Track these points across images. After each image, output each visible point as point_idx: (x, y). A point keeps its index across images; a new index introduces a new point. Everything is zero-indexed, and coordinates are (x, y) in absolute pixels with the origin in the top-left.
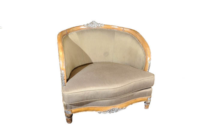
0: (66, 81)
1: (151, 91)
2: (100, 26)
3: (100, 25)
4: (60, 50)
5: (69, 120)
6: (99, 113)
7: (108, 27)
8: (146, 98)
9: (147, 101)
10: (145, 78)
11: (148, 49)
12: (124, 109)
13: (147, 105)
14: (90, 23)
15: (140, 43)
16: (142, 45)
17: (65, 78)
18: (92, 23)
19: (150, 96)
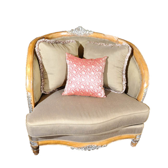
0: (33, 105)
1: (142, 128)
2: (88, 34)
3: (88, 32)
4: (29, 65)
5: (35, 152)
6: (71, 148)
7: (98, 35)
8: (134, 135)
9: (135, 138)
10: (136, 112)
11: (146, 72)
12: (104, 146)
13: (134, 143)
14: (76, 29)
15: (136, 62)
16: (139, 66)
17: (32, 102)
18: (78, 29)
19: (140, 134)
